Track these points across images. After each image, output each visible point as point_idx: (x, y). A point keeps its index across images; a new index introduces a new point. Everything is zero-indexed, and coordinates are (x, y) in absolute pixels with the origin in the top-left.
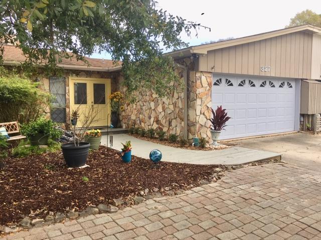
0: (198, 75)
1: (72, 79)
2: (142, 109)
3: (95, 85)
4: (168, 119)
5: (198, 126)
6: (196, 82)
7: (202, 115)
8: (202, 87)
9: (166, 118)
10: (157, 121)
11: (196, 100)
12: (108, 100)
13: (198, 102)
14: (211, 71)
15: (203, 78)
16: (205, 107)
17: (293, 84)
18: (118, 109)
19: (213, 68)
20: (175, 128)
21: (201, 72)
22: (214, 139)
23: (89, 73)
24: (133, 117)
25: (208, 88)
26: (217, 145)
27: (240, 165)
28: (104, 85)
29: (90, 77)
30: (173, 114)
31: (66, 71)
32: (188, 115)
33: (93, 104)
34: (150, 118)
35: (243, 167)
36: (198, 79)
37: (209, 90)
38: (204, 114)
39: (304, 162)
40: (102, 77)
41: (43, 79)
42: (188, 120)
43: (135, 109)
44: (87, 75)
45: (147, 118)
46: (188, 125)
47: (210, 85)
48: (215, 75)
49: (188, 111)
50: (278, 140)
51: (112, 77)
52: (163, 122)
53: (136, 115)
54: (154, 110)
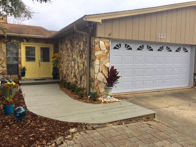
0: (96, 40)
1: (23, 44)
2: (68, 66)
3: (41, 48)
4: (80, 74)
5: (96, 82)
6: (95, 46)
7: (100, 73)
8: (101, 50)
9: (79, 74)
10: (75, 76)
11: (94, 61)
12: (51, 59)
13: (97, 62)
14: (109, 37)
15: (102, 43)
16: (103, 67)
17: (189, 49)
18: (56, 66)
19: (110, 35)
20: (83, 82)
21: (100, 38)
22: (106, 93)
23: (36, 40)
24: (64, 72)
25: (106, 51)
26: (108, 99)
27: (105, 124)
28: (49, 48)
29: (38, 43)
30: (82, 71)
31: (19, 38)
32: (90, 73)
33: (40, 62)
34: (72, 73)
35: (106, 126)
36: (97, 44)
37: (107, 53)
38: (102, 72)
39: (177, 121)
40: (47, 43)
41: (2, 43)
42: (90, 76)
43: (65, 66)
44: (35, 41)
45: (70, 73)
46: (90, 81)
47: (108, 48)
48: (113, 40)
49: (90, 70)
50: (169, 95)
51: (54, 42)
52: (78, 76)
53: (66, 71)
54: (74, 67)
